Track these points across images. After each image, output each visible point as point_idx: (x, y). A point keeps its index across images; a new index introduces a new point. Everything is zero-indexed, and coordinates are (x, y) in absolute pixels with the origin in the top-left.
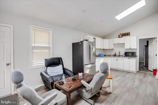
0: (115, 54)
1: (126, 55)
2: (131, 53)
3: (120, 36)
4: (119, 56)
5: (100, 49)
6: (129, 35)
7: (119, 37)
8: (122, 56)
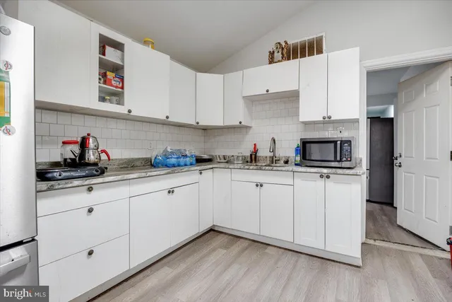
0: (256, 151)
1: (304, 157)
2: (335, 142)
3: (278, 56)
4: (273, 161)
5: (165, 123)
6: (320, 51)
7: (272, 61)
8: (286, 162)
